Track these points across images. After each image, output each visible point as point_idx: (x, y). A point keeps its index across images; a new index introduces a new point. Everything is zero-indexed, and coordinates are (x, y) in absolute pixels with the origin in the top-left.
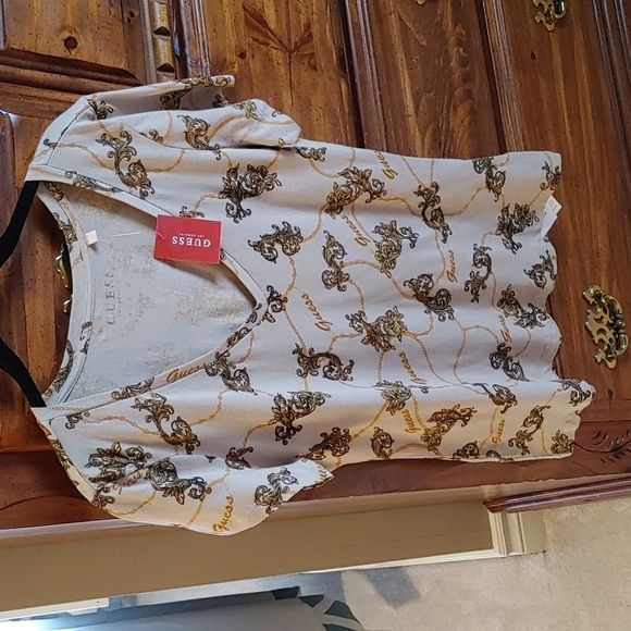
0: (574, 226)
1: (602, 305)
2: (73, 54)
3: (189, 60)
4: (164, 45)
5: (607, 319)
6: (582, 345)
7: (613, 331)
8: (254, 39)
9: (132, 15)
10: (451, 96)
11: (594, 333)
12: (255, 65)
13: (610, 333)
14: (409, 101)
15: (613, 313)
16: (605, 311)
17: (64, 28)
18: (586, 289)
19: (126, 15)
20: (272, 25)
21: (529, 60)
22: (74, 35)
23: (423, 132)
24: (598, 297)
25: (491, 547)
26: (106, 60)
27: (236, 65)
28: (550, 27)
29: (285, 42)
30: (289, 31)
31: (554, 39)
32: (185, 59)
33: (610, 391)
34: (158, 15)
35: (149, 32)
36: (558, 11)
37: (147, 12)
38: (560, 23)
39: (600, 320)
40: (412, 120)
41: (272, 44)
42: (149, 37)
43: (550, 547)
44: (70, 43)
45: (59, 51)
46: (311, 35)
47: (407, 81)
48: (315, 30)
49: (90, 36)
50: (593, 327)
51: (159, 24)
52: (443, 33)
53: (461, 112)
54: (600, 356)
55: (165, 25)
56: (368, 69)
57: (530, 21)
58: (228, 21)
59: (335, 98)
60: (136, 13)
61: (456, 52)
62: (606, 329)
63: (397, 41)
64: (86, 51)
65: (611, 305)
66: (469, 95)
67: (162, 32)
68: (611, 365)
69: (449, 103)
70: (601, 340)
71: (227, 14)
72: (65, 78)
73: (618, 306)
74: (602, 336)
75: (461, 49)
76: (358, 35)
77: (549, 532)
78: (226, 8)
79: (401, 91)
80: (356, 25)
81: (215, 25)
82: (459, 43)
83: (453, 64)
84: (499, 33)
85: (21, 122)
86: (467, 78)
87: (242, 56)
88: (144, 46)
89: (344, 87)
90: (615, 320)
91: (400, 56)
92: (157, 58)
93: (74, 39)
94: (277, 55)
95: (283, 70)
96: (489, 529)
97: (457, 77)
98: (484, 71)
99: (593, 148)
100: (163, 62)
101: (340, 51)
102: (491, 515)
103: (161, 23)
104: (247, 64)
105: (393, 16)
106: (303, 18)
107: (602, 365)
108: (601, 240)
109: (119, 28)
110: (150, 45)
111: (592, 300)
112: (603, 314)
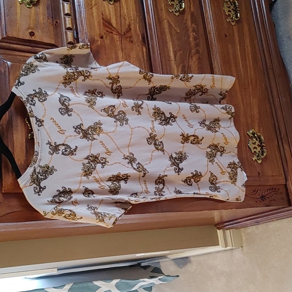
0: (243, 105)
1: (255, 137)
2: (33, 38)
3: (80, 40)
4: (70, 34)
5: (257, 143)
6: (247, 154)
7: (260, 148)
8: (107, 31)
9: (57, 22)
10: (190, 52)
11: (252, 149)
12: (107, 41)
13: (259, 149)
14: (172, 55)
15: (260, 141)
16: (257, 140)
17: (29, 28)
18: (249, 130)
19: (55, 22)
20: (114, 25)
21: (224, 37)
22: (33, 31)
23: (178, 67)
24: (253, 134)
25: (219, 245)
26: (46, 40)
27: (99, 41)
28: (233, 24)
29: (120, 32)
30: (121, 27)
31: (235, 28)
32: (79, 40)
33: (259, 173)
34: (67, 22)
35: (64, 29)
36: (237, 17)
37: (63, 21)
38: (238, 22)
39: (254, 143)
40: (173, 62)
41: (114, 33)
42: (64, 30)
43: (244, 244)
44: (32, 34)
45: (28, 37)
46: (130, 29)
47: (171, 47)
48: (132, 27)
49: (40, 31)
50: (252, 146)
51: (68, 26)
52: (187, 27)
53: (194, 59)
54: (255, 158)
55: (70, 26)
56: (154, 42)
57: (225, 22)
58: (96, 24)
59: (140, 54)
60: (58, 22)
61: (192, 35)
62: (257, 147)
63: (167, 31)
64: (38, 37)
65: (259, 137)
66: (198, 52)
67: (69, 29)
68: (259, 162)
69: (189, 55)
70: (255, 152)
71: (96, 21)
72: (30, 48)
73: (262, 138)
74: (255, 150)
75: (195, 34)
76: (150, 28)
77: (244, 238)
78: (95, 19)
79: (168, 51)
80: (150, 25)
81: (91, 26)
82: (194, 31)
83: (191, 39)
84: (211, 26)
85: (12, 65)
86: (197, 45)
87: (102, 37)
88: (62, 35)
89: (144, 49)
90: (261, 144)
91: (168, 37)
92: (67, 39)
93: (33, 33)
94: (116, 37)
95: (119, 43)
96: (218, 237)
97: (192, 44)
98: (205, 42)
99: (252, 73)
100: (69, 41)
101: (143, 35)
102: (218, 231)
103: (69, 25)
104: (104, 41)
105: (165, 20)
106: (127, 22)
107: (255, 162)
108: (256, 111)
109: (51, 28)
110: (64, 34)
111: (251, 135)
112: (256, 141)
